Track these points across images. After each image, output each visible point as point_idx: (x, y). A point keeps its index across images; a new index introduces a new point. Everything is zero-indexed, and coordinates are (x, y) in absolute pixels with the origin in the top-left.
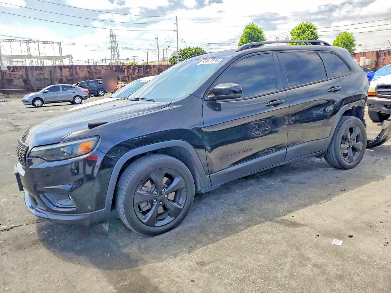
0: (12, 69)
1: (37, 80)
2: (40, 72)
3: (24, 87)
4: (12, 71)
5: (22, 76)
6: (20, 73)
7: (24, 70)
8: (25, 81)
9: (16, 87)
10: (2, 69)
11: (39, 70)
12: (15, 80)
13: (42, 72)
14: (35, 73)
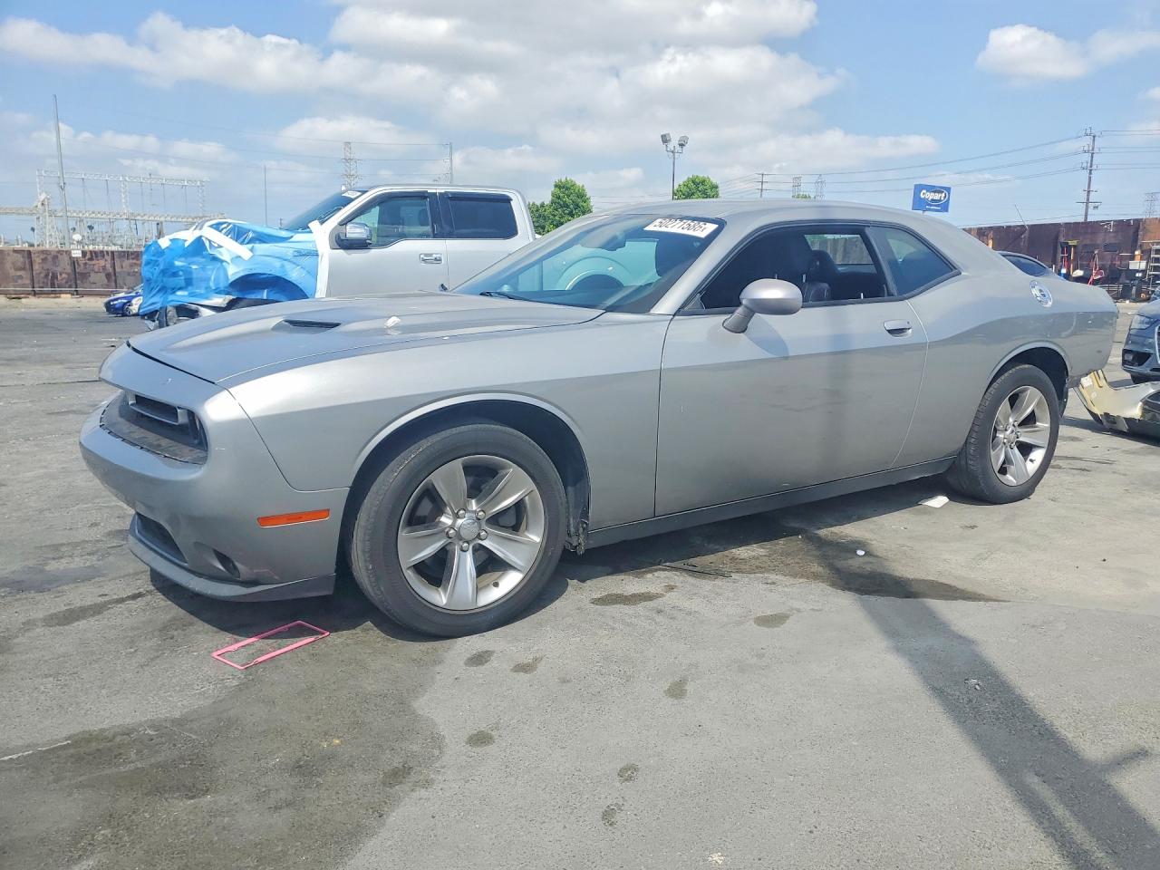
0: (88, 256)
1: (129, 274)
2: (134, 261)
3: (108, 286)
4: (89, 259)
5: (104, 268)
6: (102, 263)
7: (108, 258)
8: (108, 276)
9: (94, 286)
10: (73, 256)
11: (133, 259)
12: (92, 274)
13: (138, 262)
14: (127, 263)
